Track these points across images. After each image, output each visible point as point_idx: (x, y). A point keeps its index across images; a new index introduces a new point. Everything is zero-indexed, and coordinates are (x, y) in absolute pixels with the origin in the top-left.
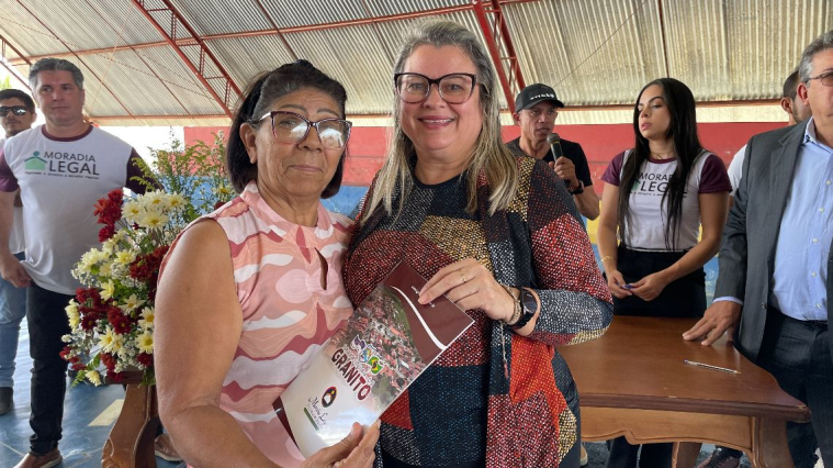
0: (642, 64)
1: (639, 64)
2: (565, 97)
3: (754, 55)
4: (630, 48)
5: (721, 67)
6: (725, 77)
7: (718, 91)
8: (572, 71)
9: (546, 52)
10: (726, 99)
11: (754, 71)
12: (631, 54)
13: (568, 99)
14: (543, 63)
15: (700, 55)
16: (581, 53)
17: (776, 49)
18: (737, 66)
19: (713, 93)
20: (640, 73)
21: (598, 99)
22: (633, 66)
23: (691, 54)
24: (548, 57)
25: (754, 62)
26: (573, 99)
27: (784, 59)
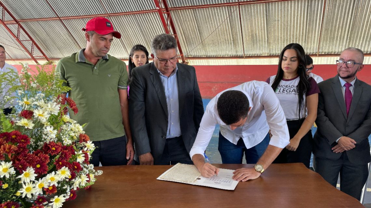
0: (232, 39)
1: (230, 39)
2: (199, 53)
3: (278, 36)
4: (227, 32)
5: (265, 41)
6: (266, 46)
7: (263, 51)
8: (202, 42)
9: (190, 33)
10: (267, 55)
11: (278, 43)
12: (227, 35)
13: (200, 54)
14: (189, 37)
15: (256, 36)
16: (205, 34)
17: (287, 34)
18: (271, 41)
19: (261, 52)
20: (231, 43)
21: (213, 54)
22: (228, 40)
23: (252, 36)
24: (191, 35)
25: (278, 39)
26: (202, 54)
27: (290, 38)
